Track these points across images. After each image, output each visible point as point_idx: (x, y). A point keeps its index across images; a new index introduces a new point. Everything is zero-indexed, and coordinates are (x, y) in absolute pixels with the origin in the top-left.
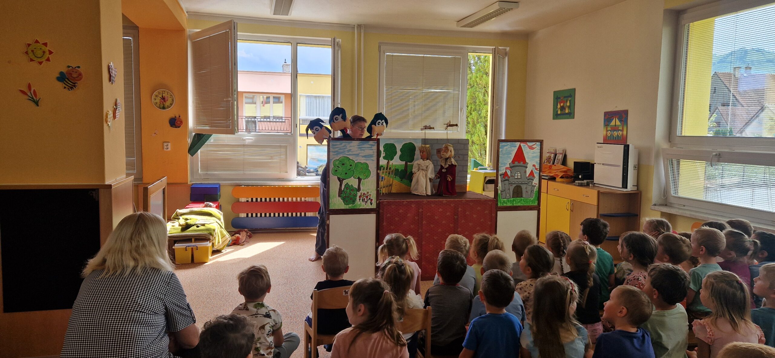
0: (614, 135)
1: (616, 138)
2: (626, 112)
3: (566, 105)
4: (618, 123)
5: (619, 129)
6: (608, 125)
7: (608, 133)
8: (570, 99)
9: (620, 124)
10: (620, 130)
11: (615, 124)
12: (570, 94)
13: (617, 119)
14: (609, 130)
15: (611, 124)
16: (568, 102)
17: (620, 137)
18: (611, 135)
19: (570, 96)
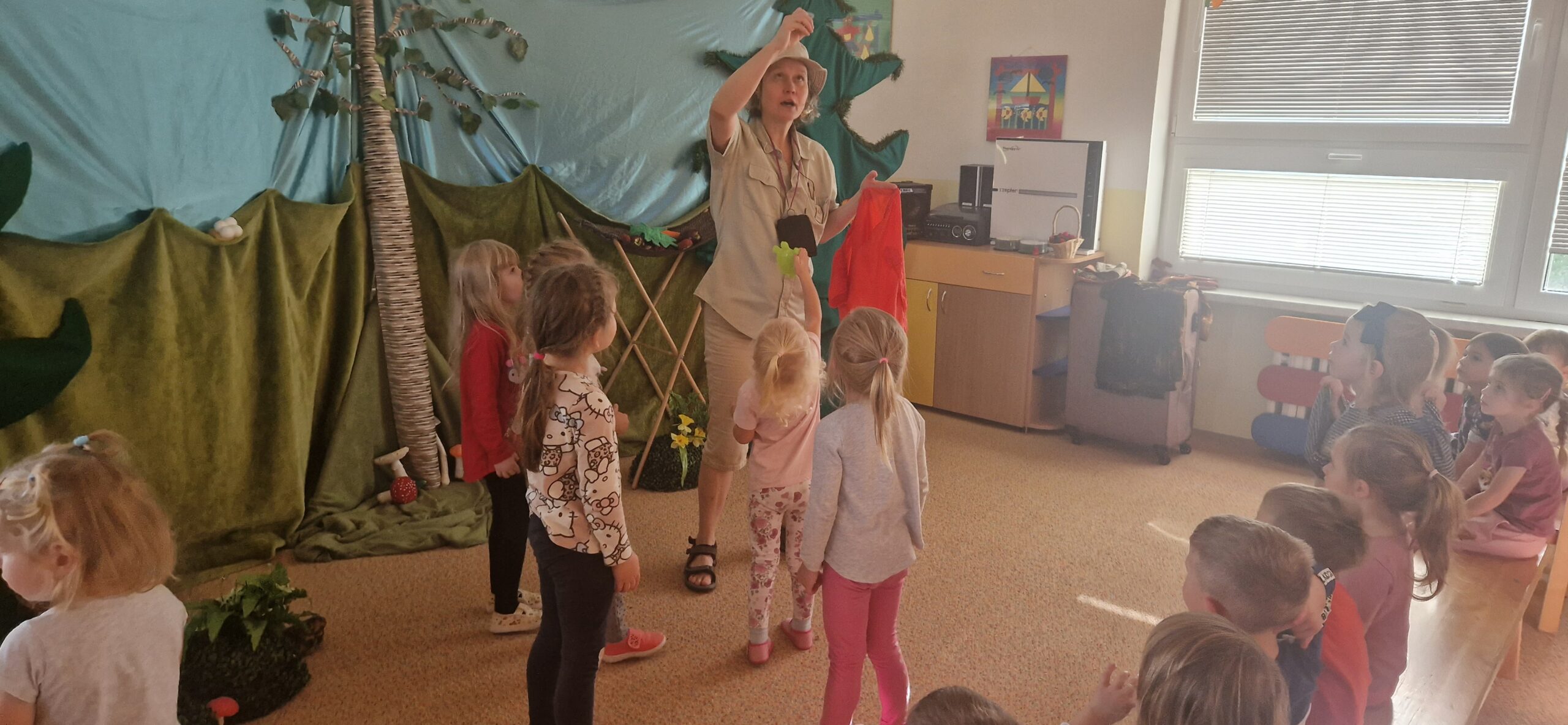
0: (1022, 117)
1: (1028, 124)
2: (1060, 62)
3: (864, 37)
4: (1037, 87)
5: (1041, 101)
6: (1003, 92)
7: (1004, 113)
8: (875, 23)
9: (1043, 90)
10: (1042, 105)
11: (1026, 91)
12: (877, 11)
13: (1032, 76)
14: (1007, 105)
15: (1014, 90)
16: (870, 32)
17: (1042, 123)
18: (1013, 117)
19: (877, 16)
